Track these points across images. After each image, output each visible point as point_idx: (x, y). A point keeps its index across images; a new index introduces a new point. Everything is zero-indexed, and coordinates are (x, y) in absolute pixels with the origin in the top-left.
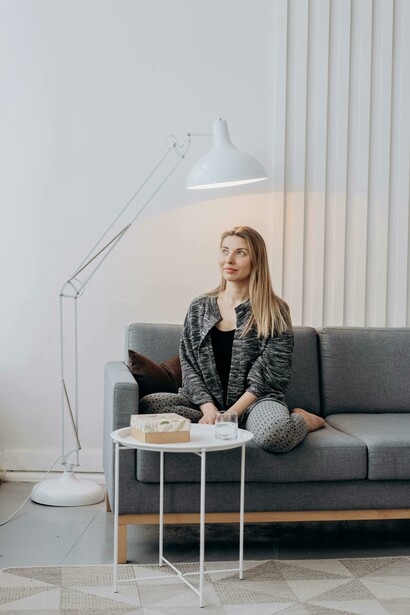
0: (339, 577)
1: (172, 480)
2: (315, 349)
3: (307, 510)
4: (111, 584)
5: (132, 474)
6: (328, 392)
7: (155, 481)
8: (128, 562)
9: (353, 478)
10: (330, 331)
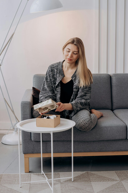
0: (113, 180)
1: (45, 140)
2: (109, 83)
3: (102, 151)
4: (19, 184)
5: (30, 138)
6: (115, 100)
7: (39, 141)
8: (30, 172)
9: (121, 139)
10: (116, 75)
